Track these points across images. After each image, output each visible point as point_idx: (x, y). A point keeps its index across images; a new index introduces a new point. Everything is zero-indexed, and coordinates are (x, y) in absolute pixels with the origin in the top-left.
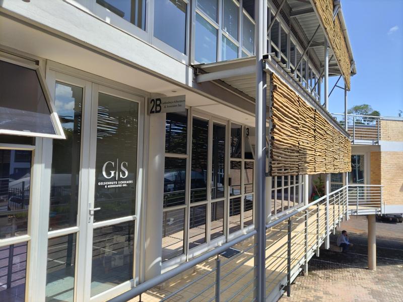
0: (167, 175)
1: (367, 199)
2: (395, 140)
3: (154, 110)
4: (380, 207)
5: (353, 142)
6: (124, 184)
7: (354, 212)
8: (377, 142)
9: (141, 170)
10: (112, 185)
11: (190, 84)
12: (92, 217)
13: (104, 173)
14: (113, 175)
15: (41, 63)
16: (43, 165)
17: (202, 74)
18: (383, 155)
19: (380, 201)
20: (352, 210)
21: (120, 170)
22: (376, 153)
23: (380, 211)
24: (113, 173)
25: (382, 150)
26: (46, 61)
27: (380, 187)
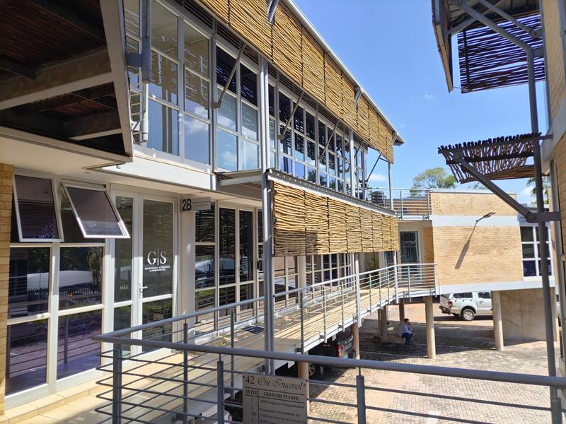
0: (199, 265)
1: (423, 279)
2: (448, 214)
3: (185, 208)
4: (434, 287)
5: (401, 217)
6: (163, 268)
7: (406, 295)
8: (428, 217)
9: (176, 257)
10: (154, 269)
11: (214, 189)
12: (142, 294)
13: (149, 260)
14: (155, 262)
15: (107, 186)
16: (110, 256)
17: (223, 179)
18: (434, 230)
19: (434, 281)
20: (404, 292)
21: (160, 258)
22: (428, 228)
23: (434, 292)
24: (155, 259)
25: (433, 225)
26: (110, 184)
27: (433, 266)
